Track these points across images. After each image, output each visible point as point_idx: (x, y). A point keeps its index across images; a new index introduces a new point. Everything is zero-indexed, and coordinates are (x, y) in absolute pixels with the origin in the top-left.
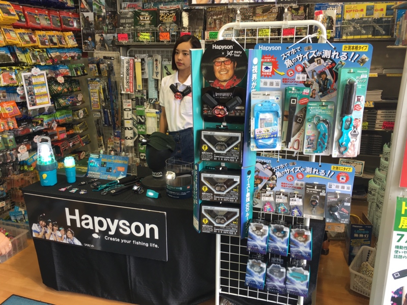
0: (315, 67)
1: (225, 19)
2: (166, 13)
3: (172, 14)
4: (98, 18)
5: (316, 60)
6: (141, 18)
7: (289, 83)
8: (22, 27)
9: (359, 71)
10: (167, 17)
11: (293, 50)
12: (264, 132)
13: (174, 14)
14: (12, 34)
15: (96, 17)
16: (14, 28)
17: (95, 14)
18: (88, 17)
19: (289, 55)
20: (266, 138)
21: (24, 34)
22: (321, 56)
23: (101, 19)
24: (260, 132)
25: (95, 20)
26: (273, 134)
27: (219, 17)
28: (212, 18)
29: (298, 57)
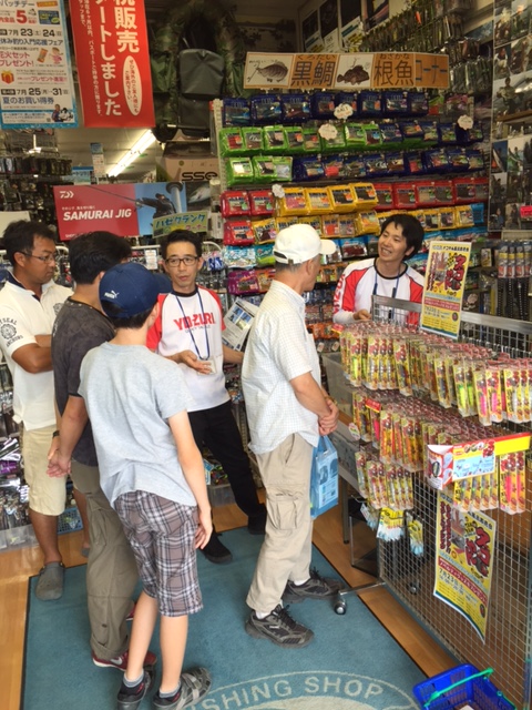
15: (510, 179)
16: (377, 211)
18: (499, 180)
25: (508, 183)
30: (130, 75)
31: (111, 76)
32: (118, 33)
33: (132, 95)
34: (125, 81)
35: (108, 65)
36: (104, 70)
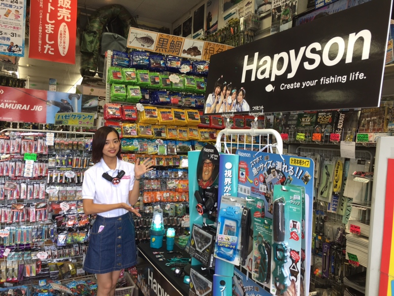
0: (272, 179)
1: (379, 121)
2: (323, 115)
3: (328, 116)
4: (277, 120)
5: (272, 171)
6: (303, 120)
7: (255, 193)
8: (205, 128)
9: (291, 190)
10: (323, 119)
11: (257, 158)
12: (225, 240)
13: (330, 116)
14: (195, 133)
15: (275, 119)
16: (199, 128)
17: (275, 117)
18: (270, 119)
19: (255, 163)
20: (226, 247)
21: (205, 132)
22: (275, 168)
23: (278, 121)
24: (222, 239)
25: (274, 121)
26: (232, 244)
27: (372, 118)
28: (365, 120)
29: (260, 166)
30: (63, 33)
31: (50, 32)
32: (59, 9)
33: (63, 44)
34: (59, 36)
35: (50, 25)
36: (47, 27)
